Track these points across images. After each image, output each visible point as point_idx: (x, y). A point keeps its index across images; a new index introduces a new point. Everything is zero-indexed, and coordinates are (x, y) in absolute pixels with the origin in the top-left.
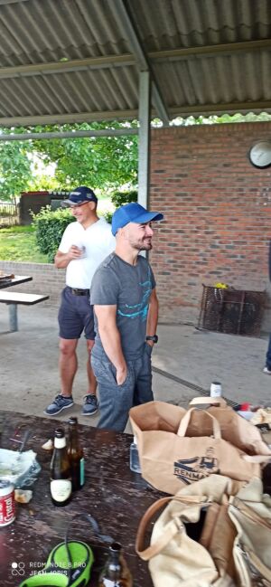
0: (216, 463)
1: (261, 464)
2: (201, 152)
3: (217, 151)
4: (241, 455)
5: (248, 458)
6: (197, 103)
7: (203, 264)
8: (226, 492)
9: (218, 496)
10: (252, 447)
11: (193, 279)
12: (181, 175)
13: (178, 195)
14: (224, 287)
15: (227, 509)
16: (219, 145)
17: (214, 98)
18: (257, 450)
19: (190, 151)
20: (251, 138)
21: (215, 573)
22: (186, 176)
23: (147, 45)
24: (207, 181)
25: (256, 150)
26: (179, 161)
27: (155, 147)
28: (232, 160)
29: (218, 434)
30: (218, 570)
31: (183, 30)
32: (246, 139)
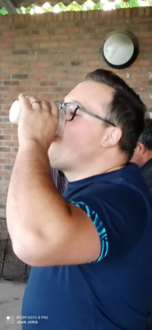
2: (43, 46)
3: (62, 44)
12: (19, 76)
16: (66, 37)
20: (104, 28)
22: (25, 76)
24: (52, 84)
26: (16, 58)
28: (82, 57)
32: (97, 30)
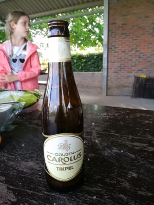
3: (141, 10)
7: (134, 66)
11: (129, 74)
12: (124, 24)
13: (122, 34)
14: (145, 77)
19: (128, 12)
24: (137, 26)
26: (123, 18)
27: (112, 12)
28: (150, 14)
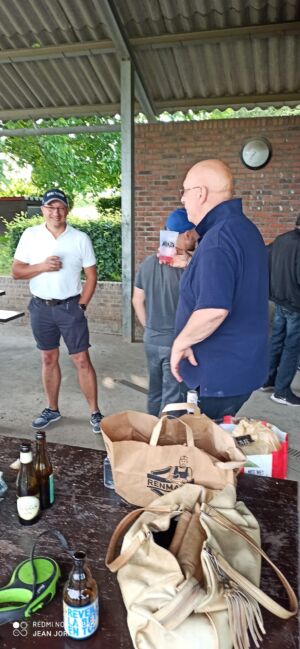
0: (189, 472)
1: (235, 471)
2: (189, 151)
3: (206, 150)
4: (214, 463)
5: (221, 465)
6: (185, 96)
8: (199, 501)
9: (191, 505)
10: (227, 454)
12: (168, 177)
13: (165, 199)
15: (198, 517)
16: (210, 143)
17: (203, 91)
18: (231, 457)
19: (178, 150)
20: (243, 136)
21: (182, 576)
23: (128, 31)
25: (249, 149)
26: (165, 161)
27: (139, 146)
29: (191, 442)
30: (184, 573)
31: (168, 14)
32: (237, 137)
